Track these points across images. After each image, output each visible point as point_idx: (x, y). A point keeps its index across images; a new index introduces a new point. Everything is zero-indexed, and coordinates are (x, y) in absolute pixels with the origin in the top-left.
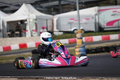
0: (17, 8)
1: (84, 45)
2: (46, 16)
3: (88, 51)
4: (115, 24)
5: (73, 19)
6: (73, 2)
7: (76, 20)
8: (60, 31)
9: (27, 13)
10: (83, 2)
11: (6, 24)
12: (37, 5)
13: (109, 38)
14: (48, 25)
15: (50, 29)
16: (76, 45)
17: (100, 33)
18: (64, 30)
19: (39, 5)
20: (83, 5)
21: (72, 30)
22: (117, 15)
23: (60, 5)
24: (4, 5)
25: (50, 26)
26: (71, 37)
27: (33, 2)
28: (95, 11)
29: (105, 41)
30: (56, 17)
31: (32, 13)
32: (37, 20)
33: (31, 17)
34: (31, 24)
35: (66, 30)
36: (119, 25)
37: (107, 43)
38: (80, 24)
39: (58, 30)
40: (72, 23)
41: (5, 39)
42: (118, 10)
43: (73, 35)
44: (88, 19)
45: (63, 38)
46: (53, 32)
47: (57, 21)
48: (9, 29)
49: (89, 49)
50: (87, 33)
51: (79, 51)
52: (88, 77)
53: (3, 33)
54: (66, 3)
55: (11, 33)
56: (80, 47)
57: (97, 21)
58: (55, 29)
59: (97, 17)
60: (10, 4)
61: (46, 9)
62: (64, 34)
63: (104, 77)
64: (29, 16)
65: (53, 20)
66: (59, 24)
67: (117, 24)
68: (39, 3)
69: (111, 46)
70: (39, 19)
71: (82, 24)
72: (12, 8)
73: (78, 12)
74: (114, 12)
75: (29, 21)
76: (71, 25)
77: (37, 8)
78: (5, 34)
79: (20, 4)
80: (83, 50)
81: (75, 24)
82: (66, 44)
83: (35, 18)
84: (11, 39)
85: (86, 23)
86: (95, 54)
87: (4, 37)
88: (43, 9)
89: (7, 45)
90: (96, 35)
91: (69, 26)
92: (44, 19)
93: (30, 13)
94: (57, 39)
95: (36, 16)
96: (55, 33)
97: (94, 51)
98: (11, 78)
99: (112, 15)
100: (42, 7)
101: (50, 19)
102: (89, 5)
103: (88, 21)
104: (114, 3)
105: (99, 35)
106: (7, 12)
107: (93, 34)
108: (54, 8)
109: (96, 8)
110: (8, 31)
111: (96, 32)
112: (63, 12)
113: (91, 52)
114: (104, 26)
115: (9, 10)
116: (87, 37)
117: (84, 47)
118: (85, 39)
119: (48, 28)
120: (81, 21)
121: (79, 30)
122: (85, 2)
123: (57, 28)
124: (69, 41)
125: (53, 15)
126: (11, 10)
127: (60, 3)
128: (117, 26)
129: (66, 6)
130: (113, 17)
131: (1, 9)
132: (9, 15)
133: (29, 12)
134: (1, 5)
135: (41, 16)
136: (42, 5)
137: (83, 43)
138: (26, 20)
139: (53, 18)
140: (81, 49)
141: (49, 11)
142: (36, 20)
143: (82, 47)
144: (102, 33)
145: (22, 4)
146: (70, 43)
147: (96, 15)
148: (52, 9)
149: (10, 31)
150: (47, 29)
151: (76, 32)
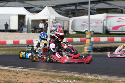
0: (40, 9)
1: (92, 44)
2: (64, 18)
3: (95, 50)
4: (120, 29)
5: (86, 22)
6: (87, 8)
7: (87, 23)
8: (74, 31)
9: (48, 14)
10: (95, 9)
11: (30, 22)
12: (58, 9)
13: (113, 40)
14: (65, 26)
15: (66, 29)
16: (85, 44)
17: (107, 35)
18: (77, 31)
19: (59, 8)
20: (95, 11)
21: (84, 31)
22: (122, 22)
23: (76, 10)
24: (30, 6)
25: (66, 26)
26: (83, 37)
27: (55, 6)
28: (104, 17)
29: (110, 42)
30: (72, 19)
31: (52, 15)
32: (57, 20)
33: (52, 18)
34: (51, 23)
35: (79, 31)
36: (122, 30)
37: (111, 44)
38: (90, 26)
39: (72, 30)
40: (85, 25)
41: (29, 34)
42: (123, 18)
43: (84, 35)
44: (98, 23)
45: (76, 37)
46: (69, 31)
47: (72, 22)
48: (33, 26)
49: (96, 48)
50: (96, 34)
51: (87, 49)
52: (86, 74)
53: (28, 29)
54: (81, 8)
55: (34, 29)
56: (89, 45)
57: (105, 25)
58: (70, 29)
59: (105, 22)
60: (36, 6)
61: (64, 12)
62: (76, 33)
63: (99, 74)
64: (50, 17)
65: (69, 22)
66: (74, 25)
67: (121, 29)
68: (59, 7)
69: (114, 46)
70: (58, 20)
71: (92, 26)
72: (37, 9)
73: (89, 17)
74: (119, 19)
75: (50, 21)
76: (83, 27)
77: (57, 11)
78: (29, 30)
79: (44, 6)
80: (91, 48)
81: (87, 26)
82: (78, 42)
83: (54, 18)
84: (33, 34)
85: (95, 26)
86: (99, 53)
87: (28, 32)
88: (62, 12)
89: (30, 39)
90: (103, 37)
91: (82, 28)
92: (62, 20)
93: (51, 15)
94: (71, 37)
95: (56, 17)
96: (69, 32)
97: (99, 50)
98: (23, 68)
99: (118, 21)
100: (61, 10)
101: (66, 21)
102: (100, 11)
103: (97, 25)
104: (121, 11)
105: (105, 37)
106: (32, 12)
107: (101, 35)
108: (71, 12)
109: (105, 15)
110: (32, 27)
111: (103, 34)
112: (78, 16)
113: (97, 50)
114: (110, 29)
115: (34, 10)
116: (96, 38)
117: (92, 46)
118: (94, 39)
119: (65, 28)
120: (92, 24)
121: (88, 32)
122: (96, 9)
123: (72, 29)
124: (81, 39)
125: (70, 17)
126: (35, 10)
127: (76, 8)
128: (121, 31)
129: (81, 11)
130: (118, 23)
131: (28, 9)
132: (34, 14)
133: (50, 13)
134: (28, 6)
135: (59, 17)
136: (61, 8)
137: (91, 42)
138: (47, 20)
139: (70, 20)
140: (89, 47)
141: (67, 14)
142: (55, 20)
143: (90, 46)
144: (108, 35)
145: (45, 7)
146: (81, 41)
147: (104, 20)
148: (70, 12)
149: (33, 28)
150: (63, 28)
151: (86, 32)
